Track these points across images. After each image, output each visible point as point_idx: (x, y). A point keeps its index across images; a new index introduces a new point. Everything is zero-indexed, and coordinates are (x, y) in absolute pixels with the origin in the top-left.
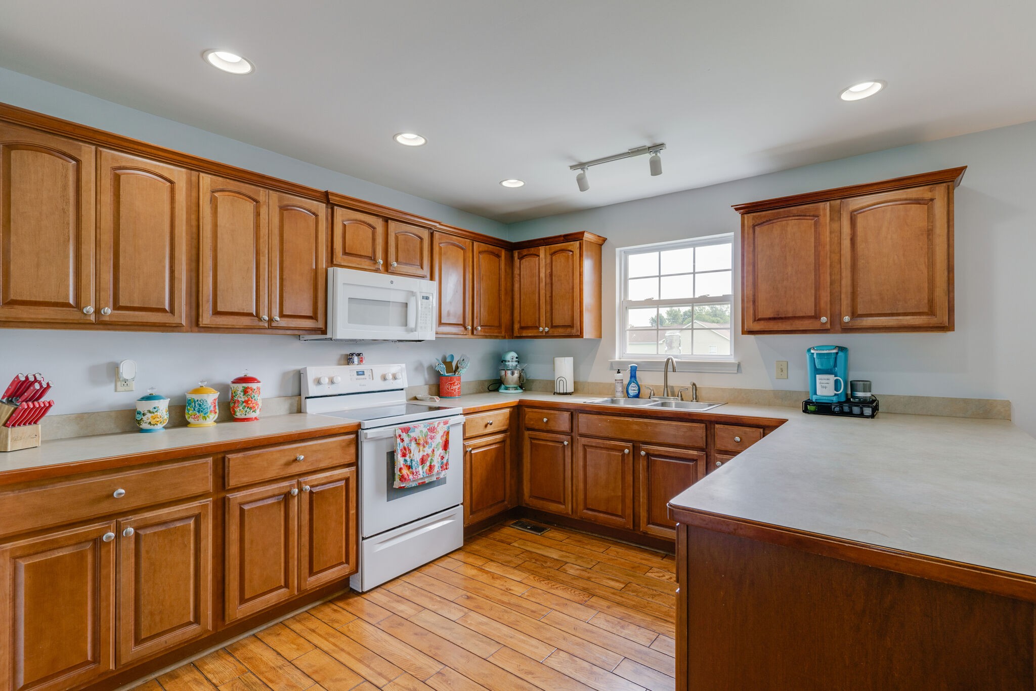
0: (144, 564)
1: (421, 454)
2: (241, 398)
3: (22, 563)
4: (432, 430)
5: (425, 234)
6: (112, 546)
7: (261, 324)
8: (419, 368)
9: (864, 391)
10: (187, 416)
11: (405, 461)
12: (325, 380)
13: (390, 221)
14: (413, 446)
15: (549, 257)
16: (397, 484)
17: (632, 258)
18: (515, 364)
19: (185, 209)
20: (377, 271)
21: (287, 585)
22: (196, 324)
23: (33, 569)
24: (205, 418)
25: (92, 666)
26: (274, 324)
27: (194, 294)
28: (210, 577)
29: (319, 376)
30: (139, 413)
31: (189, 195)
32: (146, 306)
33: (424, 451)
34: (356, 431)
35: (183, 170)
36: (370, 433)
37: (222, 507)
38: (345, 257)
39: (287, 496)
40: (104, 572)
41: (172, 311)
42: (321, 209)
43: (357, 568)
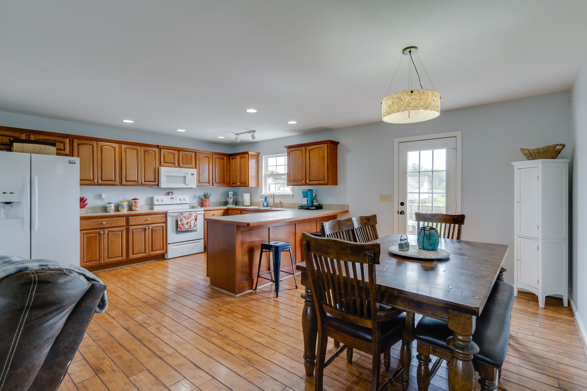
0: (109, 240)
1: (187, 221)
2: (134, 204)
3: (85, 236)
4: (191, 214)
5: (193, 154)
6: (103, 235)
7: (139, 184)
8: (195, 197)
9: (316, 203)
10: (119, 209)
11: (181, 223)
12: (160, 200)
13: (180, 151)
14: (184, 219)
15: (240, 159)
16: (179, 230)
17: (269, 159)
18: (232, 196)
19: (118, 155)
20: (176, 167)
21: (145, 252)
22: (121, 184)
23: (87, 237)
24: (124, 209)
25: (99, 261)
26: (142, 184)
27: (120, 176)
28: (125, 246)
29: (158, 199)
30: (107, 207)
31: (119, 151)
32: (109, 180)
33: (188, 221)
34: (166, 214)
35: (118, 144)
36: (169, 214)
37: (128, 230)
38: (165, 163)
39: (145, 229)
40: (101, 241)
41: (115, 181)
42: (157, 150)
43: (166, 252)
